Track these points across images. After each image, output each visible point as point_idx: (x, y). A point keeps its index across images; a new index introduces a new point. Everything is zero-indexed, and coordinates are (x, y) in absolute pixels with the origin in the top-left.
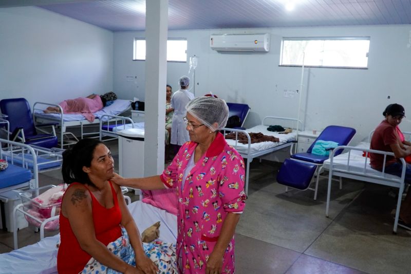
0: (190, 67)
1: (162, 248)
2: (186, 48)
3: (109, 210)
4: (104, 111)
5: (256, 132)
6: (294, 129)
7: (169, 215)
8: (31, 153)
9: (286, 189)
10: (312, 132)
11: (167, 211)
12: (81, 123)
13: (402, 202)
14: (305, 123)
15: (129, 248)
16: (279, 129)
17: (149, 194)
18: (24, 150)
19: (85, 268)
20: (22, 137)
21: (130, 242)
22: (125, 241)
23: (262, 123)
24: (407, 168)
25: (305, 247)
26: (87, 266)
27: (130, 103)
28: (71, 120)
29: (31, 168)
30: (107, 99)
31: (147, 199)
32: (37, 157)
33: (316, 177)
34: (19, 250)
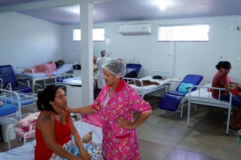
0: (107, 44)
1: (94, 146)
2: (104, 33)
3: (64, 126)
4: (57, 71)
5: (146, 80)
6: (168, 77)
7: (97, 128)
8: (16, 96)
9: (164, 112)
10: (178, 79)
11: (96, 126)
12: (44, 78)
13: (231, 117)
14: (174, 74)
15: (75, 146)
16: (159, 78)
17: (85, 117)
18: (12, 94)
19: (51, 158)
20: (9, 87)
21: (76, 143)
22: (73, 142)
23: (150, 75)
24: (232, 97)
25: (176, 144)
26: (52, 157)
27: (72, 66)
28: (38, 77)
29: (17, 104)
30: (59, 64)
31: (84, 120)
32: (20, 98)
33: (181, 104)
34: (12, 150)
